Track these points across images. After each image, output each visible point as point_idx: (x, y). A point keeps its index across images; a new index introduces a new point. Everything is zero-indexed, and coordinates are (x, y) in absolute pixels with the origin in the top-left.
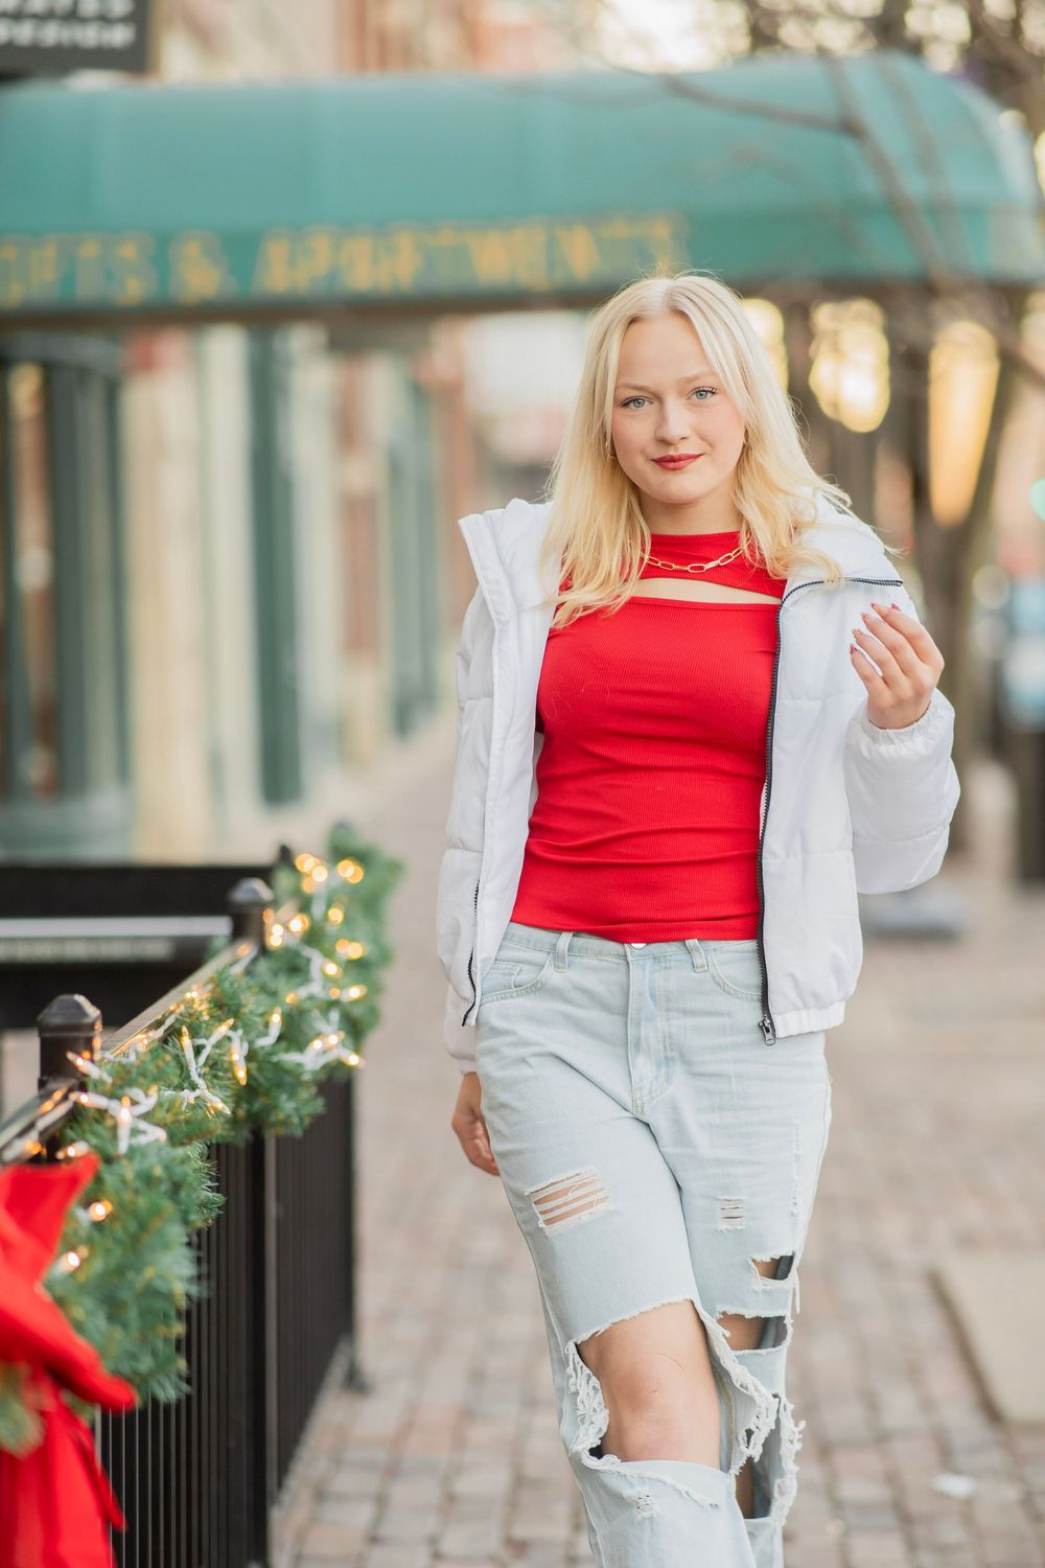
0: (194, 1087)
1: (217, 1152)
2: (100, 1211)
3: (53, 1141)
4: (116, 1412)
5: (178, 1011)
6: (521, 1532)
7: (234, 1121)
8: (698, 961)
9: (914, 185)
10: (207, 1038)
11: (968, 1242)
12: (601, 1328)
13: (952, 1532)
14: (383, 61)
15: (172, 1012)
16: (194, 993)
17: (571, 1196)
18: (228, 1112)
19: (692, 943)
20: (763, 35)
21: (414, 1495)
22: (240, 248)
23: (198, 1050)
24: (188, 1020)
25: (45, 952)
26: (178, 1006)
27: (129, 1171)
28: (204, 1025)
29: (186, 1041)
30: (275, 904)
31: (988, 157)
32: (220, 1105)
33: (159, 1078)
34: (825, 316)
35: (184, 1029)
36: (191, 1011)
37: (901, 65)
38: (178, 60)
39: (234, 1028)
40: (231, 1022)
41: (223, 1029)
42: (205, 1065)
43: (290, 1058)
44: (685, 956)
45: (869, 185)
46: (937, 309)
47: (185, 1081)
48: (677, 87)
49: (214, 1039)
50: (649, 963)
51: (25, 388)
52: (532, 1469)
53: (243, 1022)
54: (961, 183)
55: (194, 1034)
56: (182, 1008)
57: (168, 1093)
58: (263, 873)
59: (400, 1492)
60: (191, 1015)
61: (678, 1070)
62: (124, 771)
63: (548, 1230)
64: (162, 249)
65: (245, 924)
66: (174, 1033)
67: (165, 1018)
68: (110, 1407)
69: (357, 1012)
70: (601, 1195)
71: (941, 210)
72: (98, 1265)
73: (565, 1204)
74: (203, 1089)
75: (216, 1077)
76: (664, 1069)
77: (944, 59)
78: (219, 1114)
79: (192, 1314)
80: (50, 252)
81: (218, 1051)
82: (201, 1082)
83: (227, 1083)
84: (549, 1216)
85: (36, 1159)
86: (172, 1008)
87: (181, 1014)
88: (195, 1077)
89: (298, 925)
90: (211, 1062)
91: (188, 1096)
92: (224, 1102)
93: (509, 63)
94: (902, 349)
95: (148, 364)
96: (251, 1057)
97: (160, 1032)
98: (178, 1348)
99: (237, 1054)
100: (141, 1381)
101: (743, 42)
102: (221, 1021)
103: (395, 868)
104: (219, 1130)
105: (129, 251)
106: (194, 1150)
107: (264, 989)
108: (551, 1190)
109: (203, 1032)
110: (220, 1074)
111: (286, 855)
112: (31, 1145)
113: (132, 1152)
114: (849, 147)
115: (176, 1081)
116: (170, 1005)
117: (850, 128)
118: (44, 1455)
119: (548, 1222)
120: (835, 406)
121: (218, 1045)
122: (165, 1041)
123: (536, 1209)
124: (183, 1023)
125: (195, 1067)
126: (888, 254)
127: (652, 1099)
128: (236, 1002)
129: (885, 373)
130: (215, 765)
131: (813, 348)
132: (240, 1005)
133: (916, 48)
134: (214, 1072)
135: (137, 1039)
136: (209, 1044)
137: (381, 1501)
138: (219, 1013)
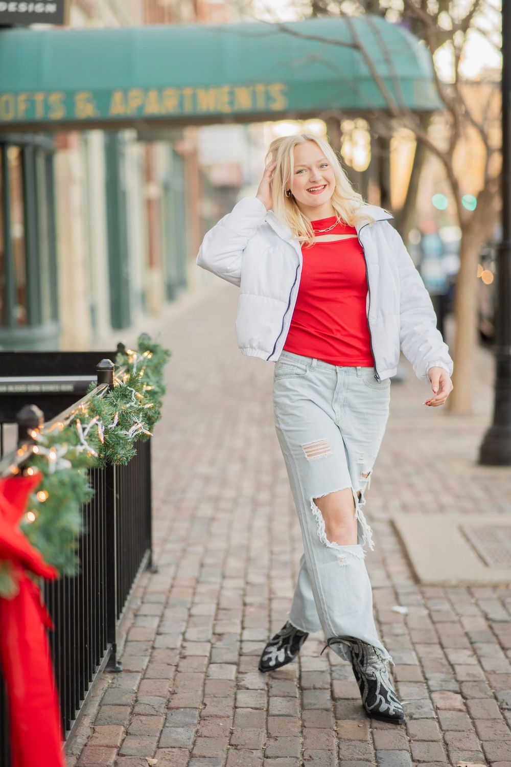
0: (82, 444)
1: (93, 472)
2: (42, 496)
3: (23, 467)
4: (50, 581)
5: (76, 413)
6: (219, 630)
7: (99, 458)
8: (359, 374)
9: (382, 70)
10: (88, 424)
11: (405, 508)
12: (326, 494)
13: (399, 629)
14: (161, 20)
15: (73, 414)
16: (82, 406)
17: (319, 447)
18: (96, 455)
19: (359, 368)
20: (318, 8)
21: (175, 615)
22: (102, 96)
23: (84, 429)
24: (79, 417)
25: (21, 389)
26: (76, 411)
27: (54, 480)
28: (86, 419)
29: (79, 425)
30: (117, 368)
31: (414, 58)
32: (93, 452)
33: (68, 440)
34: (347, 125)
35: (78, 421)
36: (81, 413)
37: (376, 20)
38: (76, 19)
39: (99, 420)
40: (98, 417)
41: (94, 420)
42: (87, 435)
43: (122, 433)
44: (355, 372)
45: (363, 70)
46: (394, 123)
47: (78, 442)
48: (283, 29)
49: (91, 424)
50: (343, 373)
51: (13, 154)
52: (224, 604)
53: (103, 417)
54: (401, 69)
55: (82, 422)
56: (77, 412)
57: (71, 448)
58: (111, 356)
59: (169, 613)
60: (80, 415)
61: (347, 409)
62: (55, 316)
63: (308, 459)
64: (69, 97)
65: (103, 377)
66: (73, 422)
67: (70, 416)
68: (48, 578)
69: (150, 413)
70: (329, 448)
71: (392, 79)
72: (42, 519)
73: (317, 450)
74: (86, 446)
75: (91, 440)
76: (342, 409)
77: (393, 17)
78: (93, 456)
79: (81, 540)
80: (22, 97)
81: (92, 430)
82: (85, 443)
83: (97, 443)
84: (309, 453)
85: (16, 476)
86: (73, 412)
87: (77, 415)
88: (82, 440)
89: (126, 377)
90: (89, 435)
91: (80, 449)
92: (95, 451)
93: (215, 20)
94: (376, 136)
95: (65, 146)
96: (106, 432)
97: (68, 422)
98: (76, 553)
99: (100, 431)
100: (60, 568)
101: (310, 10)
102: (93, 417)
103: (167, 353)
104: (93, 463)
105: (55, 98)
106: (82, 472)
107: (111, 404)
108: (312, 445)
109: (86, 422)
110: (93, 439)
111: (121, 347)
112: (13, 469)
113: (57, 472)
114: (356, 55)
115: (74, 442)
116: (72, 411)
117: (356, 46)
118: (19, 600)
119: (309, 456)
120: (351, 161)
121: (92, 427)
122: (70, 425)
123: (304, 451)
124: (77, 418)
125: (83, 437)
126: (371, 98)
127: (342, 419)
128: (100, 409)
129: (369, 147)
130: (93, 311)
131: (342, 139)
132: (101, 411)
133: (383, 13)
134: (90, 439)
135: (58, 425)
136: (88, 427)
137: (162, 617)
138: (92, 414)
